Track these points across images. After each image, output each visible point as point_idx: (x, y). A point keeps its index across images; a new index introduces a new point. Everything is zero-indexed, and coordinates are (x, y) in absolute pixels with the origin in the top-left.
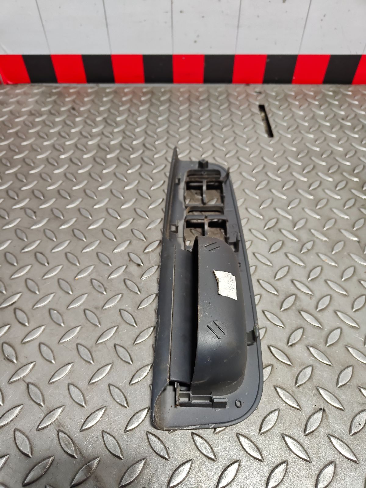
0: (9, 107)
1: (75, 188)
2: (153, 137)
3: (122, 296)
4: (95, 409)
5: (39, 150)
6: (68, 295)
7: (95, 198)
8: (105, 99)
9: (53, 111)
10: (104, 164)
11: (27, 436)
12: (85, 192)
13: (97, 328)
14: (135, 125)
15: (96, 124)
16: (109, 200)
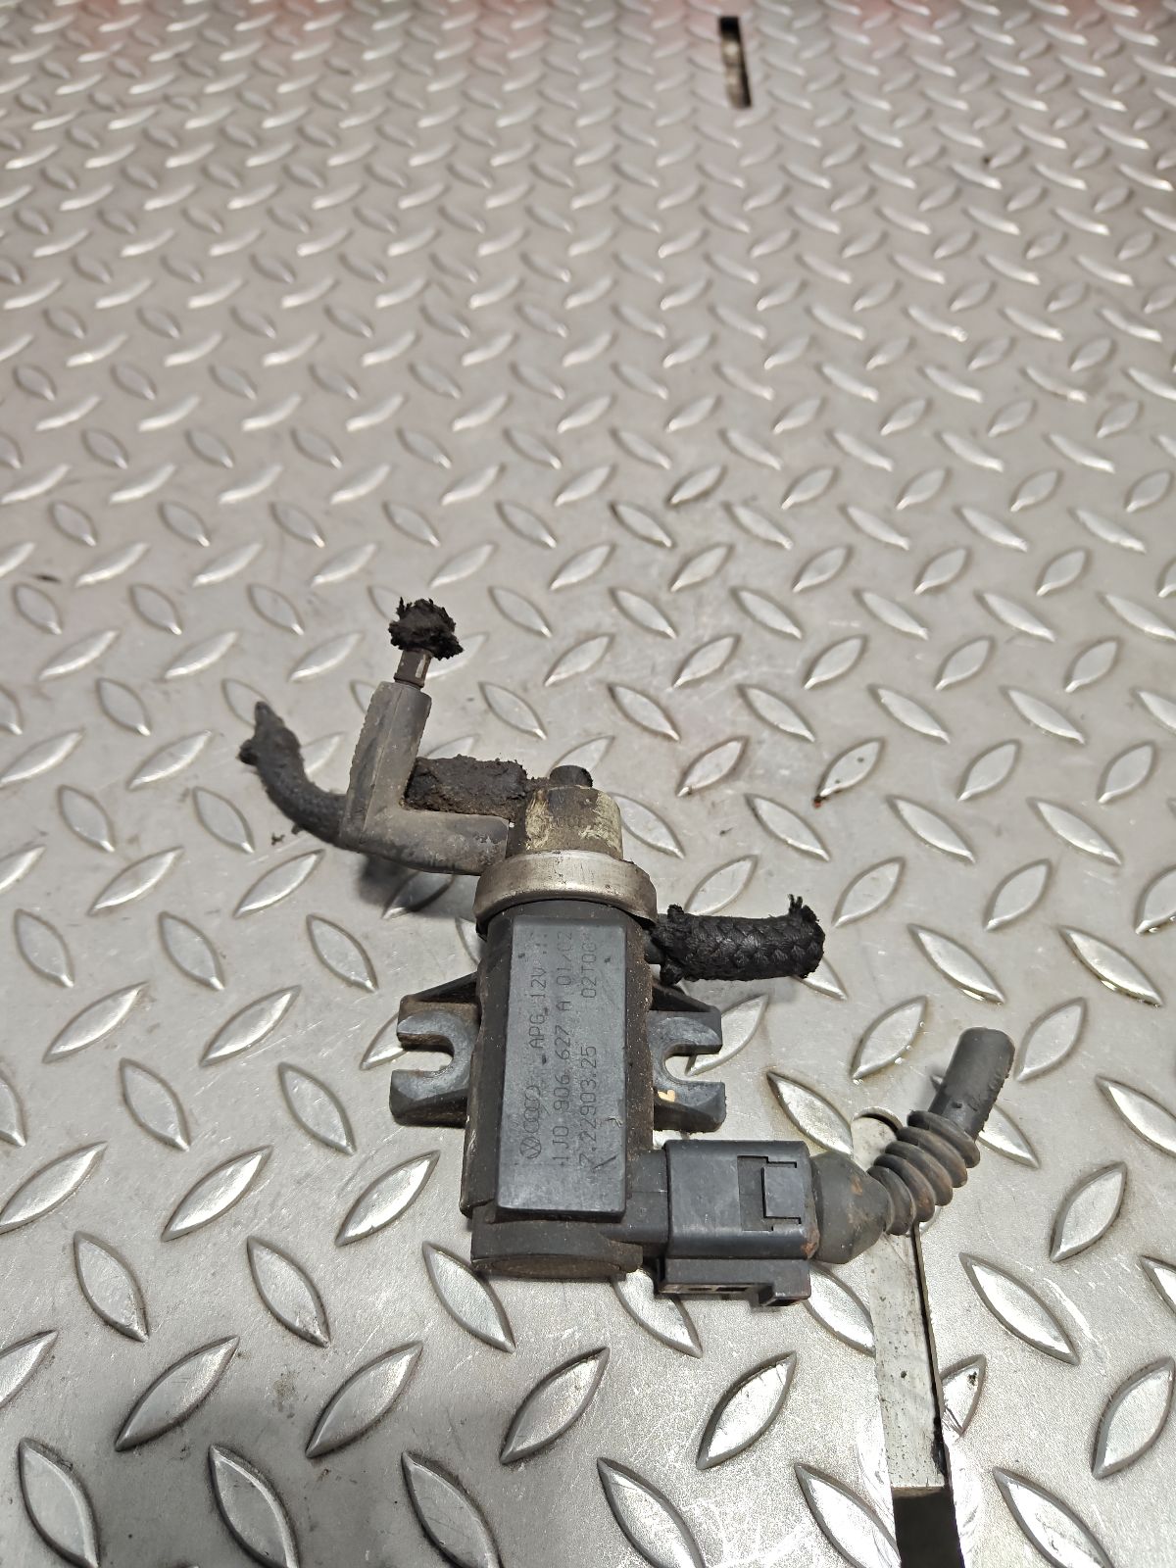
1: (41, 252)
2: (336, 108)
3: (147, 553)
4: (4, 854)
7: (106, 278)
10: (153, 183)
12: (74, 263)
13: (48, 636)
14: (281, 71)
15: (146, 71)
16: (152, 286)
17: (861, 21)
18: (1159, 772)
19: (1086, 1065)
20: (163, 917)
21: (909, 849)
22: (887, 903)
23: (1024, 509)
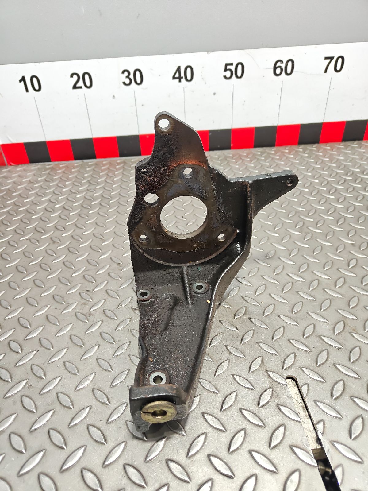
0: (12, 180)
1: (67, 224)
2: (127, 189)
3: (108, 283)
4: (91, 347)
5: (39, 204)
6: (67, 286)
7: (84, 228)
8: (88, 169)
9: (47, 180)
10: (90, 208)
11: (40, 367)
12: (76, 225)
13: (90, 302)
14: (113, 183)
15: (82, 185)
16: (95, 228)
17: (236, 163)
18: (332, 305)
19: (331, 361)
20: (129, 356)
21: (285, 324)
22: (282, 335)
23: (292, 256)
